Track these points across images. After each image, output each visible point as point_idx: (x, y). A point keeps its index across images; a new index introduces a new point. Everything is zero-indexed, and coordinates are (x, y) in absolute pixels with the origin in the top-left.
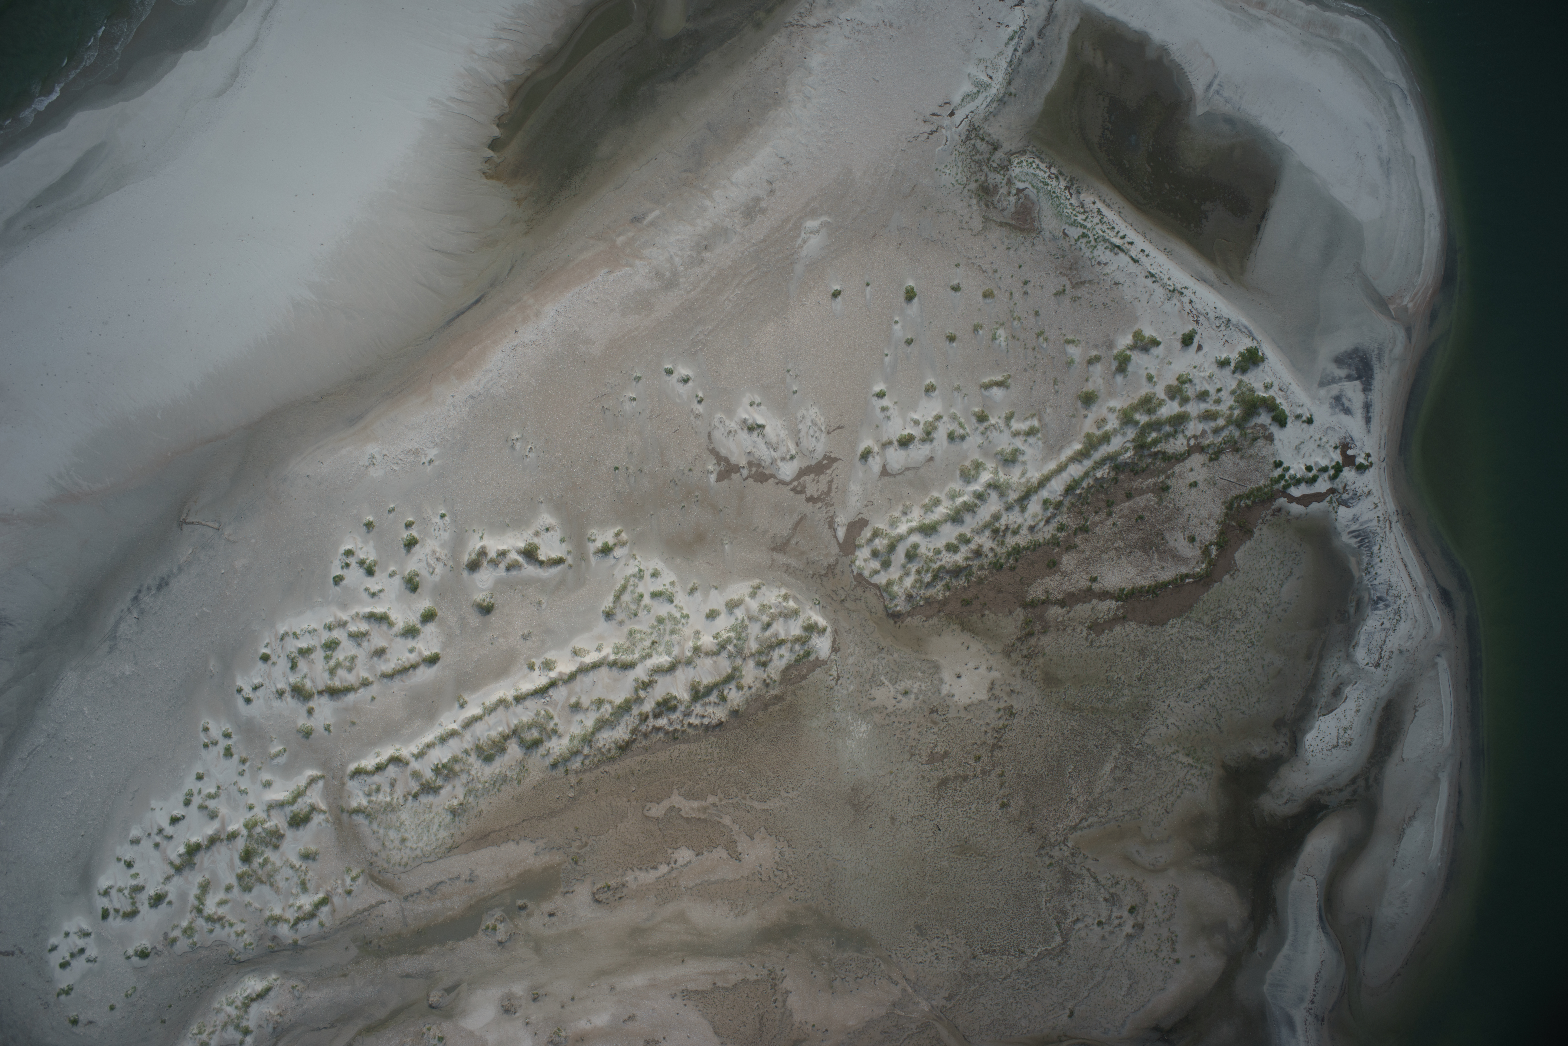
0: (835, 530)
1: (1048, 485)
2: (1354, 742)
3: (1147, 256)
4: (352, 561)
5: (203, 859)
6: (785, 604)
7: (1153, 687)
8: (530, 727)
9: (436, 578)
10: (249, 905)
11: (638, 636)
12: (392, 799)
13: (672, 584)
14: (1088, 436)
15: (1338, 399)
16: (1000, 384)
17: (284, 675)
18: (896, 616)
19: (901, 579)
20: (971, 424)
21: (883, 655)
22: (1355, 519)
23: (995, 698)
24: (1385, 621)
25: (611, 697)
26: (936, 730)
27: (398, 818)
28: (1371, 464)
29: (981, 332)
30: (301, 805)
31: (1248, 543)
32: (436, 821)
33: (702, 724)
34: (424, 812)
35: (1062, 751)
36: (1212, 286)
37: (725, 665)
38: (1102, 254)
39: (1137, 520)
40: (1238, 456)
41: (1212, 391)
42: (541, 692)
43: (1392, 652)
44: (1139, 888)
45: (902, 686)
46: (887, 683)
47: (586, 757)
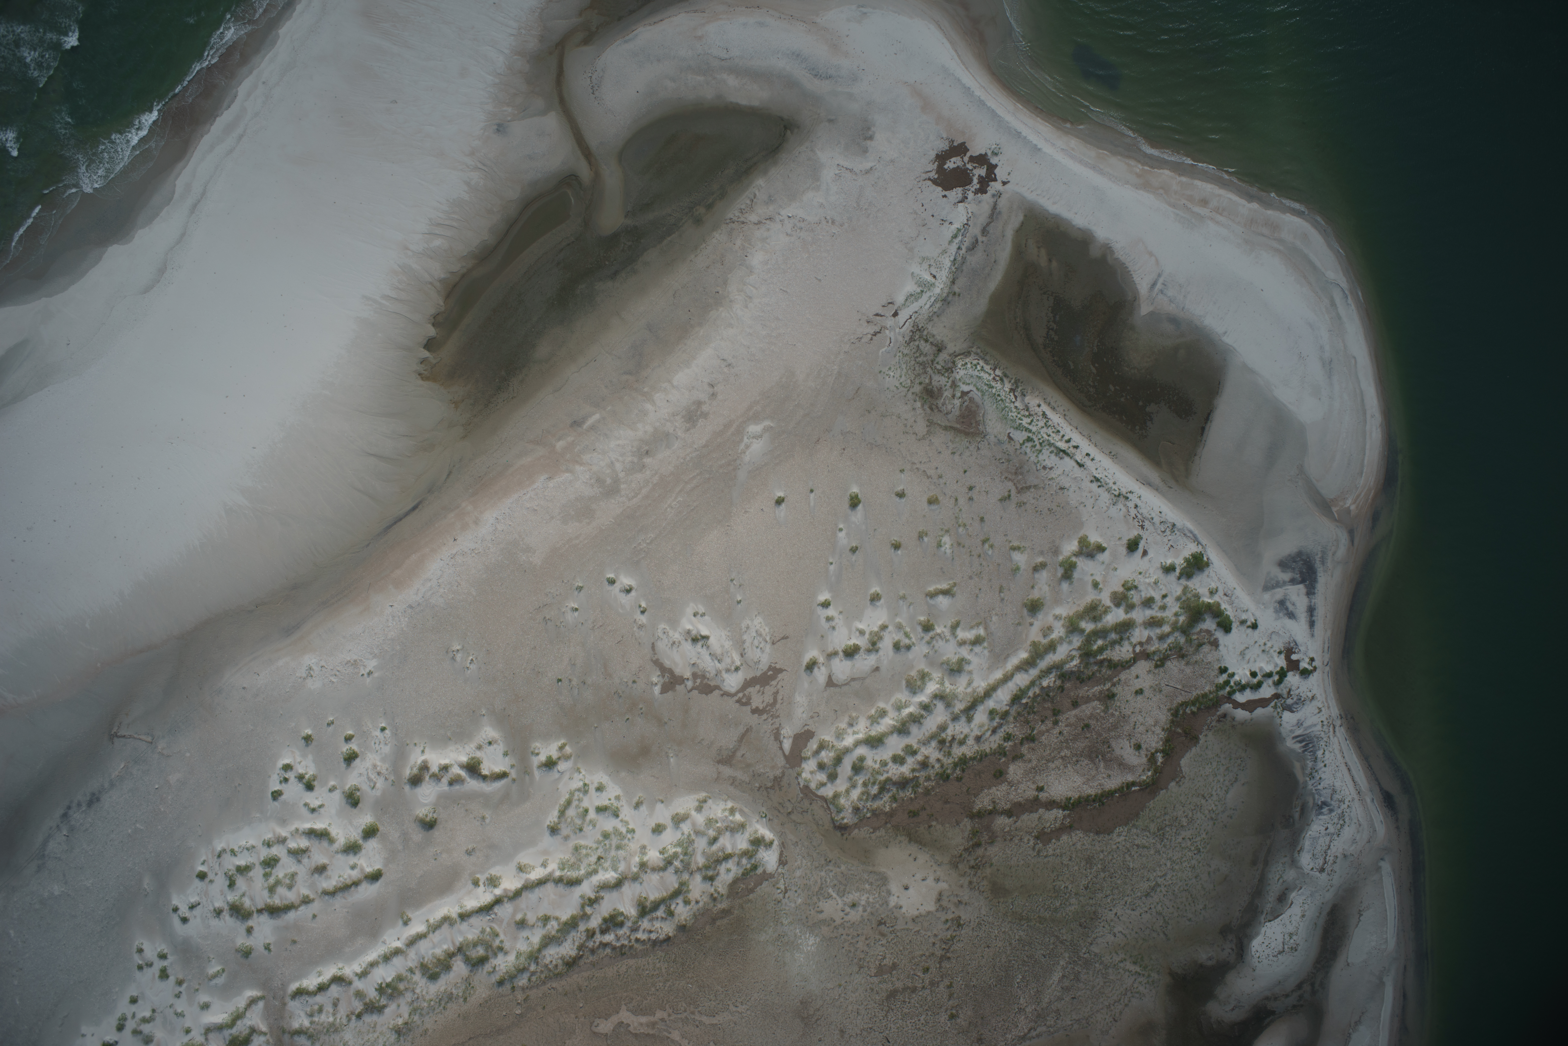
0: (781, 743)
1: (994, 695)
2: (1300, 948)
3: (1093, 460)
4: (291, 775)
6: (731, 818)
7: (1100, 895)
8: (475, 945)
9: (378, 793)
11: (584, 852)
12: (335, 1019)
13: (618, 798)
14: (1034, 644)
15: (1282, 603)
16: (946, 593)
17: (222, 892)
18: (843, 829)
19: (848, 792)
20: (916, 634)
21: (831, 868)
22: (1299, 724)
23: (943, 909)
24: (1330, 826)
25: (557, 914)
26: (884, 942)
27: (342, 1037)
28: (1315, 668)
29: (926, 539)
30: (241, 1028)
31: (1194, 749)
32: (381, 1041)
33: (649, 939)
34: (369, 1032)
35: (1010, 961)
36: (1157, 490)
37: (671, 881)
38: (1048, 458)
39: (1083, 729)
40: (1183, 662)
41: (1157, 597)
42: (486, 909)
43: (1337, 857)
45: (850, 898)
46: (834, 895)
47: (533, 973)
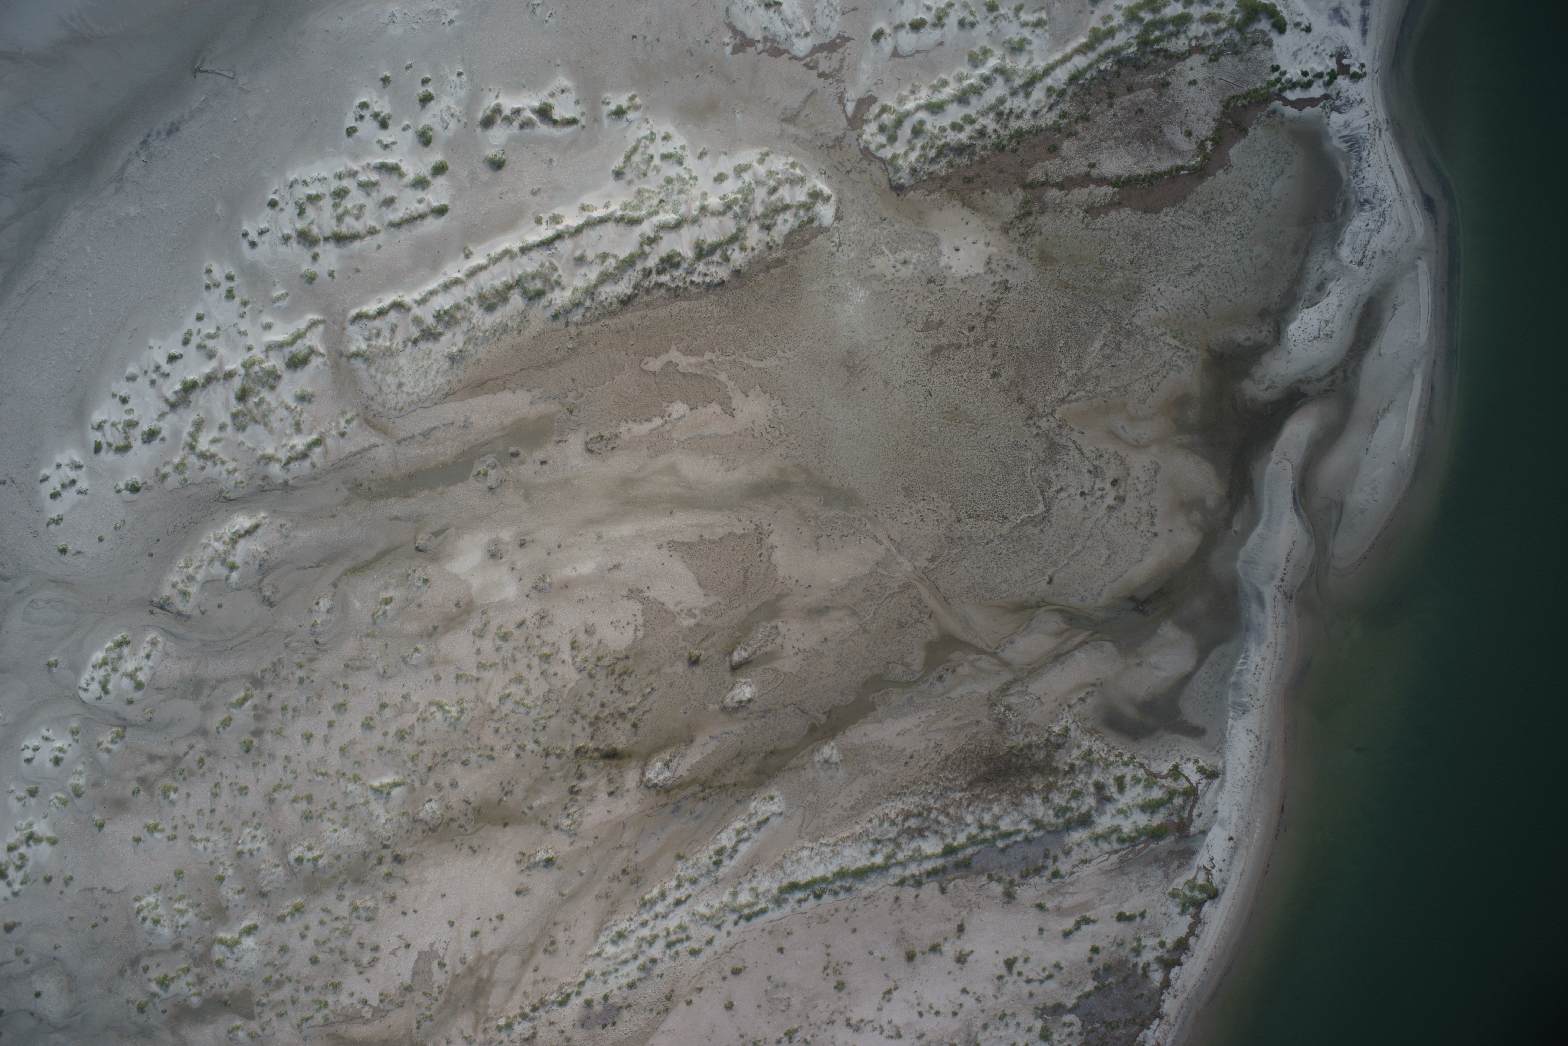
0: (844, 105)
1: (1053, 74)
2: (1335, 335)
4: (367, 113)
5: (199, 398)
6: (792, 171)
7: (1144, 271)
8: (534, 277)
9: (450, 133)
10: (242, 443)
11: (647, 194)
12: (392, 344)
13: (683, 148)
14: (1094, 31)
15: (1335, 12)
17: (291, 221)
18: (899, 189)
19: (906, 154)
20: (981, 13)
21: (885, 226)
22: (1346, 125)
23: (992, 271)
24: (1370, 222)
25: (616, 252)
26: (932, 299)
27: (397, 363)
28: (1365, 74)
30: (300, 347)
31: (1242, 141)
32: (434, 367)
33: (704, 283)
34: (423, 358)
35: (1054, 326)
37: (729, 225)
39: (1136, 113)
40: (1237, 59)
42: (547, 244)
43: (1375, 252)
44: (1122, 462)
45: (901, 256)
46: (887, 252)
47: (588, 309)
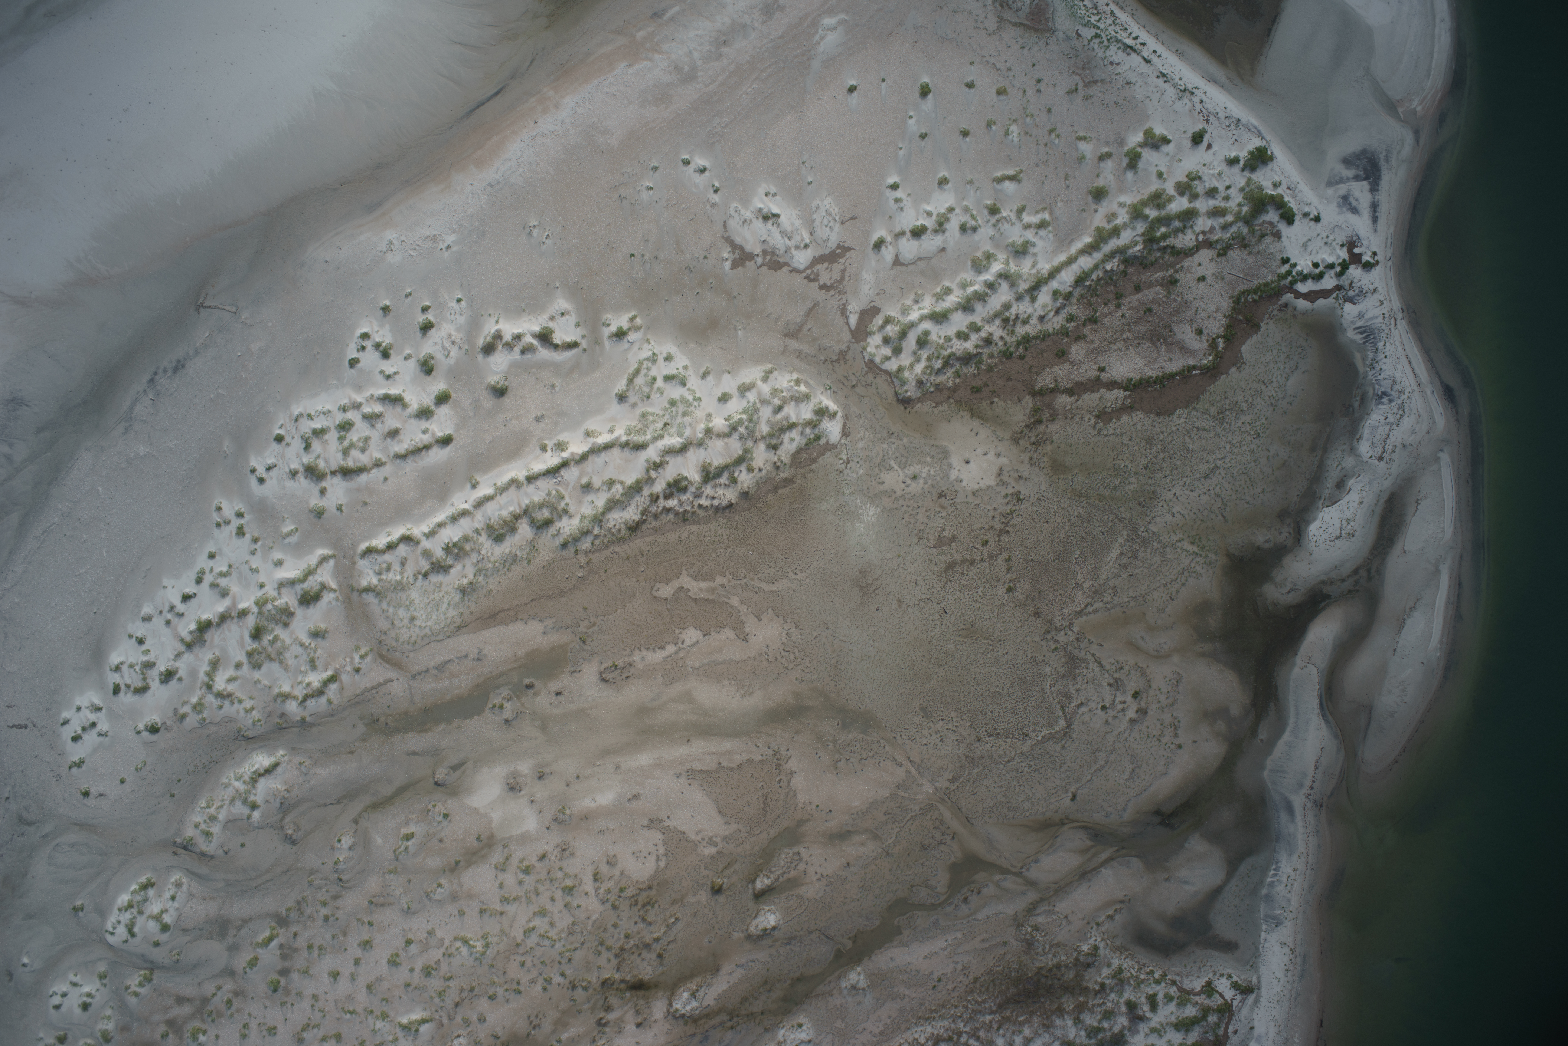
0: (847, 318)
1: (1058, 276)
2: (1357, 534)
3: (1159, 56)
4: (368, 344)
5: (214, 637)
6: (796, 388)
7: (1159, 476)
8: (541, 506)
9: (452, 361)
10: (258, 682)
11: (651, 418)
12: (402, 578)
13: (685, 368)
14: (1099, 230)
15: (1345, 198)
16: (1012, 178)
17: (298, 456)
18: (906, 402)
19: (912, 366)
20: (983, 217)
21: (893, 440)
22: (1361, 316)
23: (1004, 483)
24: (1389, 415)
25: (622, 478)
26: (944, 514)
27: (408, 596)
28: (1377, 263)
29: (994, 128)
30: (312, 583)
31: (1255, 337)
32: (446, 600)
33: (712, 506)
34: (434, 591)
35: (1068, 537)
36: (1222, 87)
37: (736, 447)
38: (1115, 54)
39: (1145, 313)
40: (1246, 252)
41: (1221, 188)
42: (552, 472)
43: (1396, 446)
44: (1143, 673)
45: (911, 470)
46: (896, 467)
47: (597, 537)
